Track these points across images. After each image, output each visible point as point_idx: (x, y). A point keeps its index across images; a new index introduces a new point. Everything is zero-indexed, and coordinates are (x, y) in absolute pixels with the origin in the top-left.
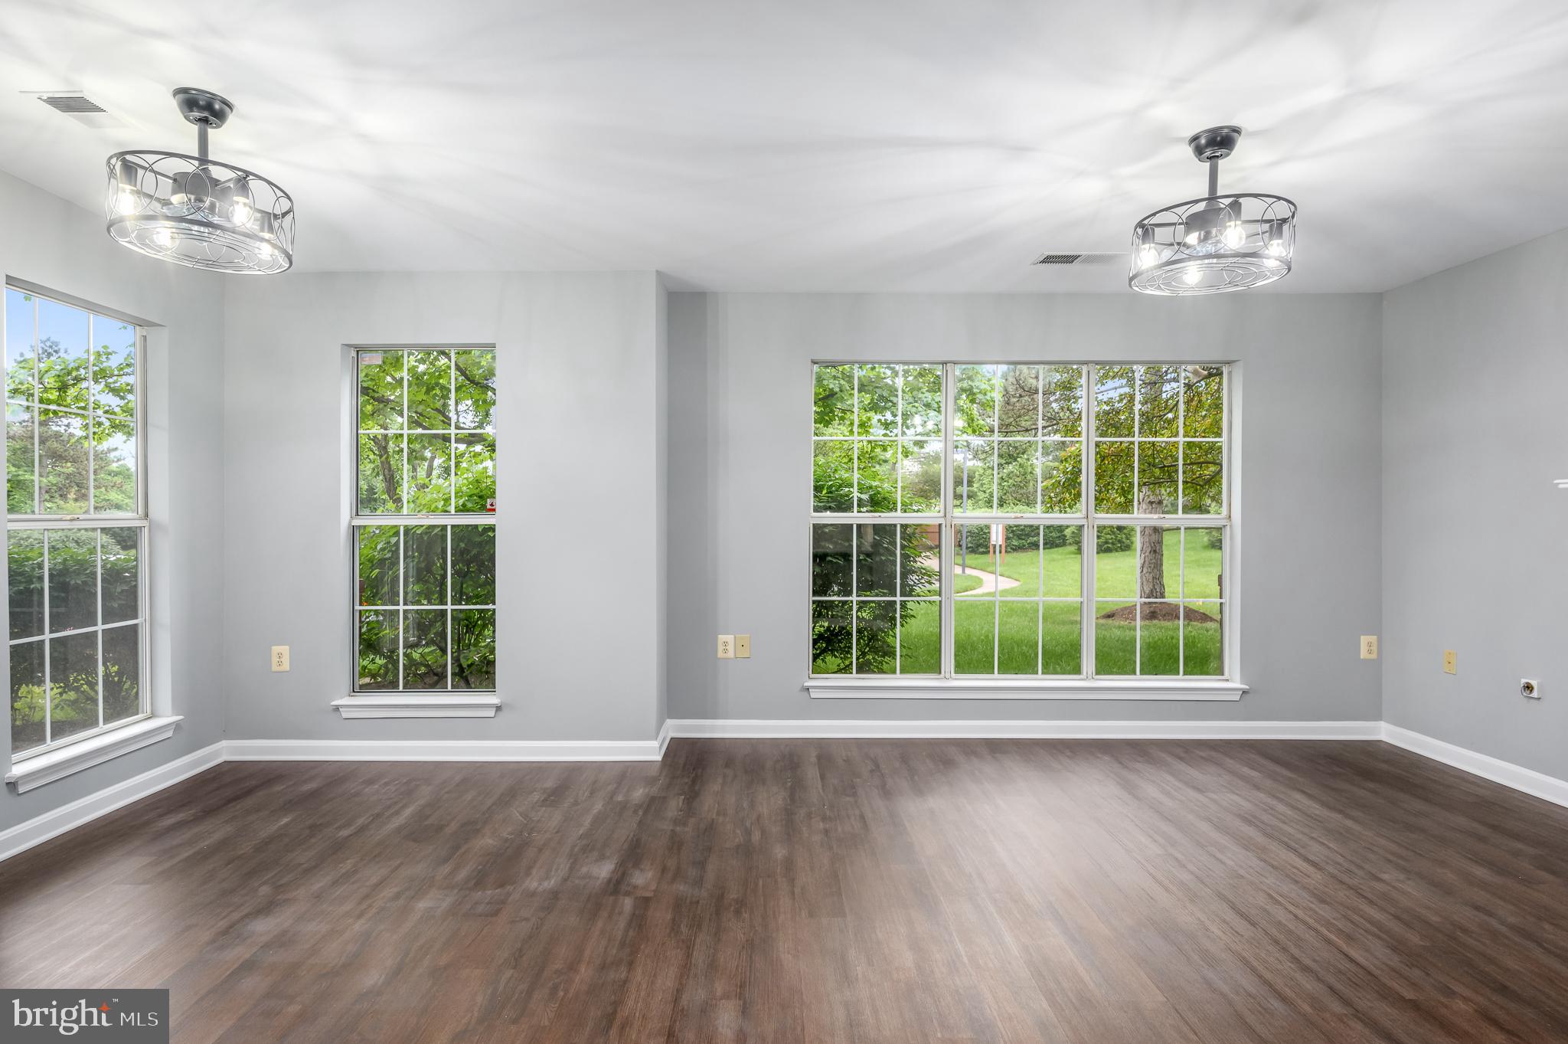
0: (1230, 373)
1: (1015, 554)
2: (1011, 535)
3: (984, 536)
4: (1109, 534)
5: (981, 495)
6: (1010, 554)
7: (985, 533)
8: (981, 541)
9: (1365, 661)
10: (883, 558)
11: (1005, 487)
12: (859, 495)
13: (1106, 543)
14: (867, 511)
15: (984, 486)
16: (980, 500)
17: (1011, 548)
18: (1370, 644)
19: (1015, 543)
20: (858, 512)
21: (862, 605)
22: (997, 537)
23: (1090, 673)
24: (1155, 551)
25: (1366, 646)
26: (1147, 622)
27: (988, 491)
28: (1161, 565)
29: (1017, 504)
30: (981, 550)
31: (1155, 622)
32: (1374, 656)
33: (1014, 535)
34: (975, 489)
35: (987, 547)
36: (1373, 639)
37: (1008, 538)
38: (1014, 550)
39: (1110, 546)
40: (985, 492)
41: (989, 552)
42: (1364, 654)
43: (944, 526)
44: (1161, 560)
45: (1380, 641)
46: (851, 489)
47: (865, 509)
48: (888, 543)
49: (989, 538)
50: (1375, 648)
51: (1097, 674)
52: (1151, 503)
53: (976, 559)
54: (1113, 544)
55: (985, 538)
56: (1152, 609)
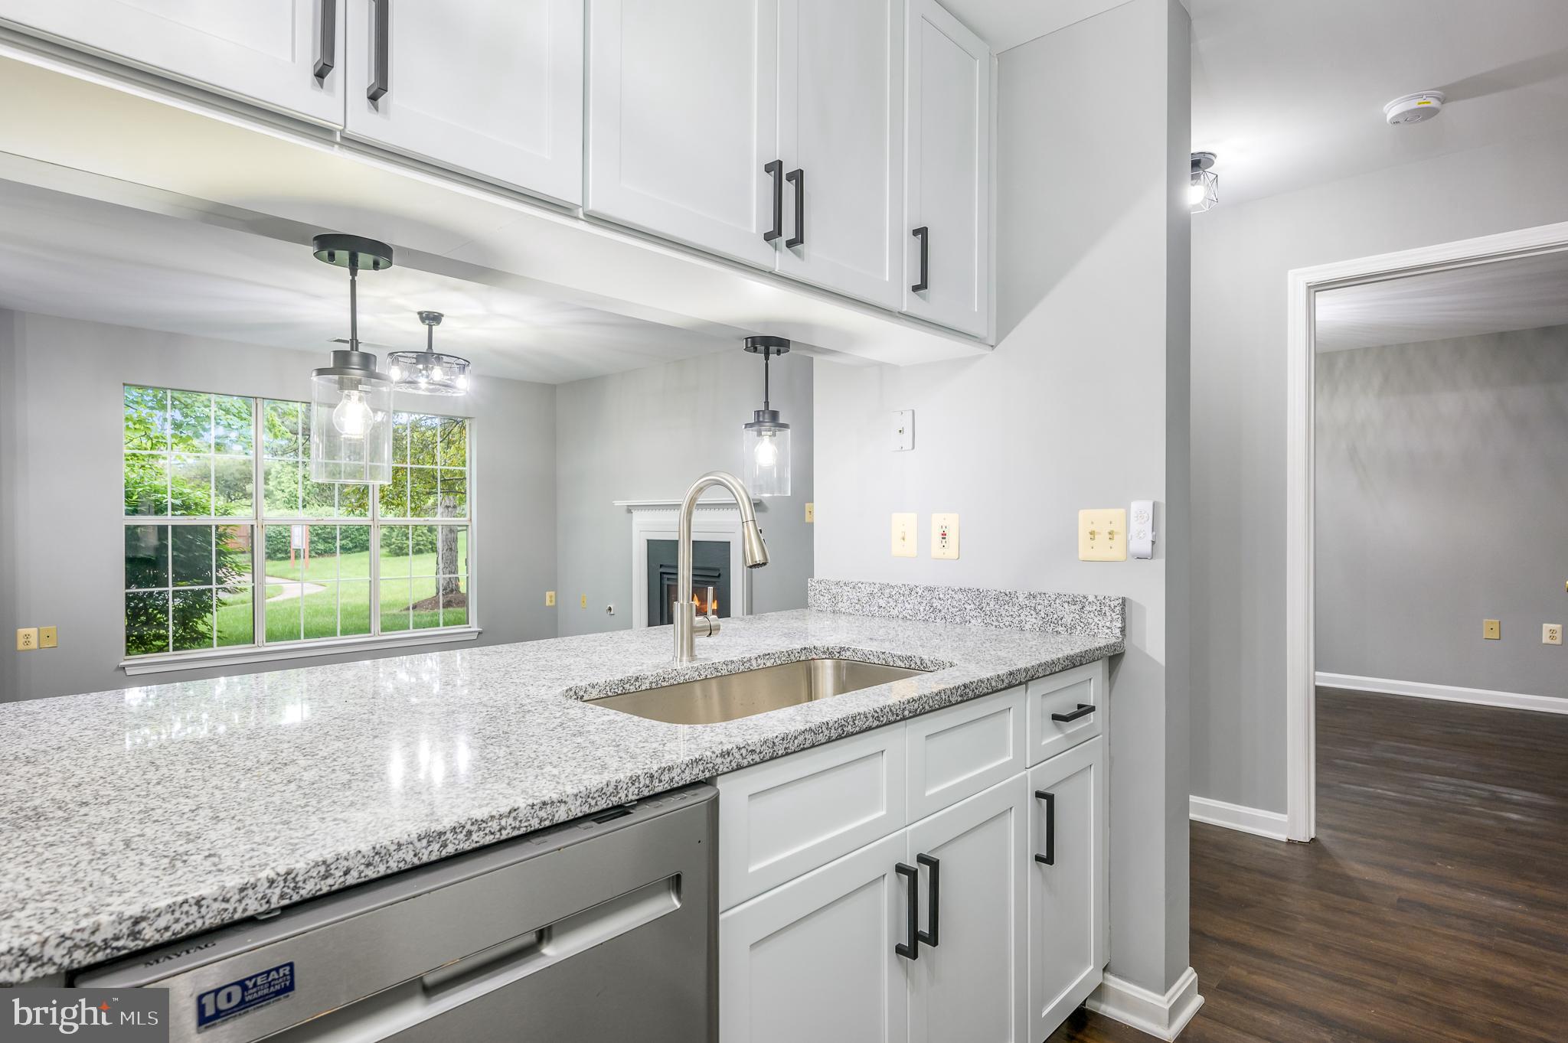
0: (470, 424)
1: (321, 559)
2: (316, 539)
3: (284, 540)
4: (419, 536)
5: (278, 495)
6: (314, 559)
7: (284, 537)
8: (280, 546)
9: (549, 606)
10: (197, 554)
11: (308, 487)
12: (173, 500)
13: (418, 544)
14: (181, 515)
15: (283, 484)
16: (278, 500)
17: (316, 553)
18: (551, 597)
19: (321, 546)
20: (173, 515)
21: (176, 594)
22: (299, 539)
23: (377, 632)
24: (451, 549)
25: (549, 598)
26: (446, 610)
27: (287, 490)
28: (457, 560)
29: (323, 505)
30: (279, 555)
31: (451, 609)
32: (553, 604)
33: (319, 539)
34: (270, 488)
35: (287, 552)
36: (553, 593)
37: (312, 542)
38: (320, 554)
39: (421, 547)
40: (283, 491)
41: (290, 557)
42: (548, 603)
43: (255, 527)
44: (456, 557)
45: (556, 594)
46: (164, 495)
47: (179, 512)
48: (201, 541)
49: (290, 543)
50: (553, 599)
51: (382, 631)
52: (447, 507)
53: (274, 566)
54: (424, 545)
55: (285, 543)
56: (448, 599)
